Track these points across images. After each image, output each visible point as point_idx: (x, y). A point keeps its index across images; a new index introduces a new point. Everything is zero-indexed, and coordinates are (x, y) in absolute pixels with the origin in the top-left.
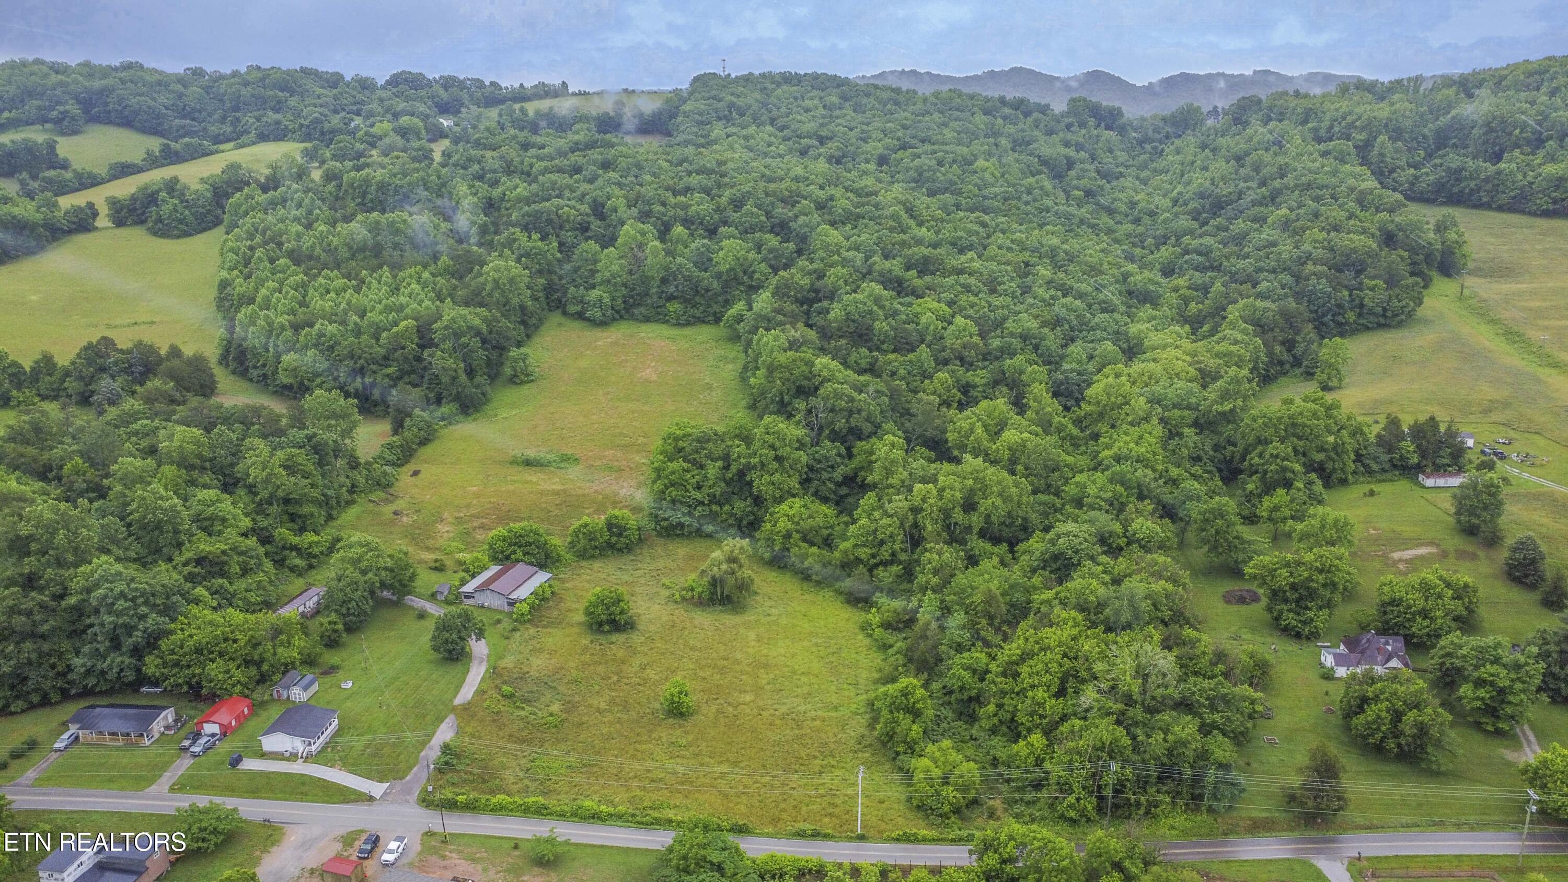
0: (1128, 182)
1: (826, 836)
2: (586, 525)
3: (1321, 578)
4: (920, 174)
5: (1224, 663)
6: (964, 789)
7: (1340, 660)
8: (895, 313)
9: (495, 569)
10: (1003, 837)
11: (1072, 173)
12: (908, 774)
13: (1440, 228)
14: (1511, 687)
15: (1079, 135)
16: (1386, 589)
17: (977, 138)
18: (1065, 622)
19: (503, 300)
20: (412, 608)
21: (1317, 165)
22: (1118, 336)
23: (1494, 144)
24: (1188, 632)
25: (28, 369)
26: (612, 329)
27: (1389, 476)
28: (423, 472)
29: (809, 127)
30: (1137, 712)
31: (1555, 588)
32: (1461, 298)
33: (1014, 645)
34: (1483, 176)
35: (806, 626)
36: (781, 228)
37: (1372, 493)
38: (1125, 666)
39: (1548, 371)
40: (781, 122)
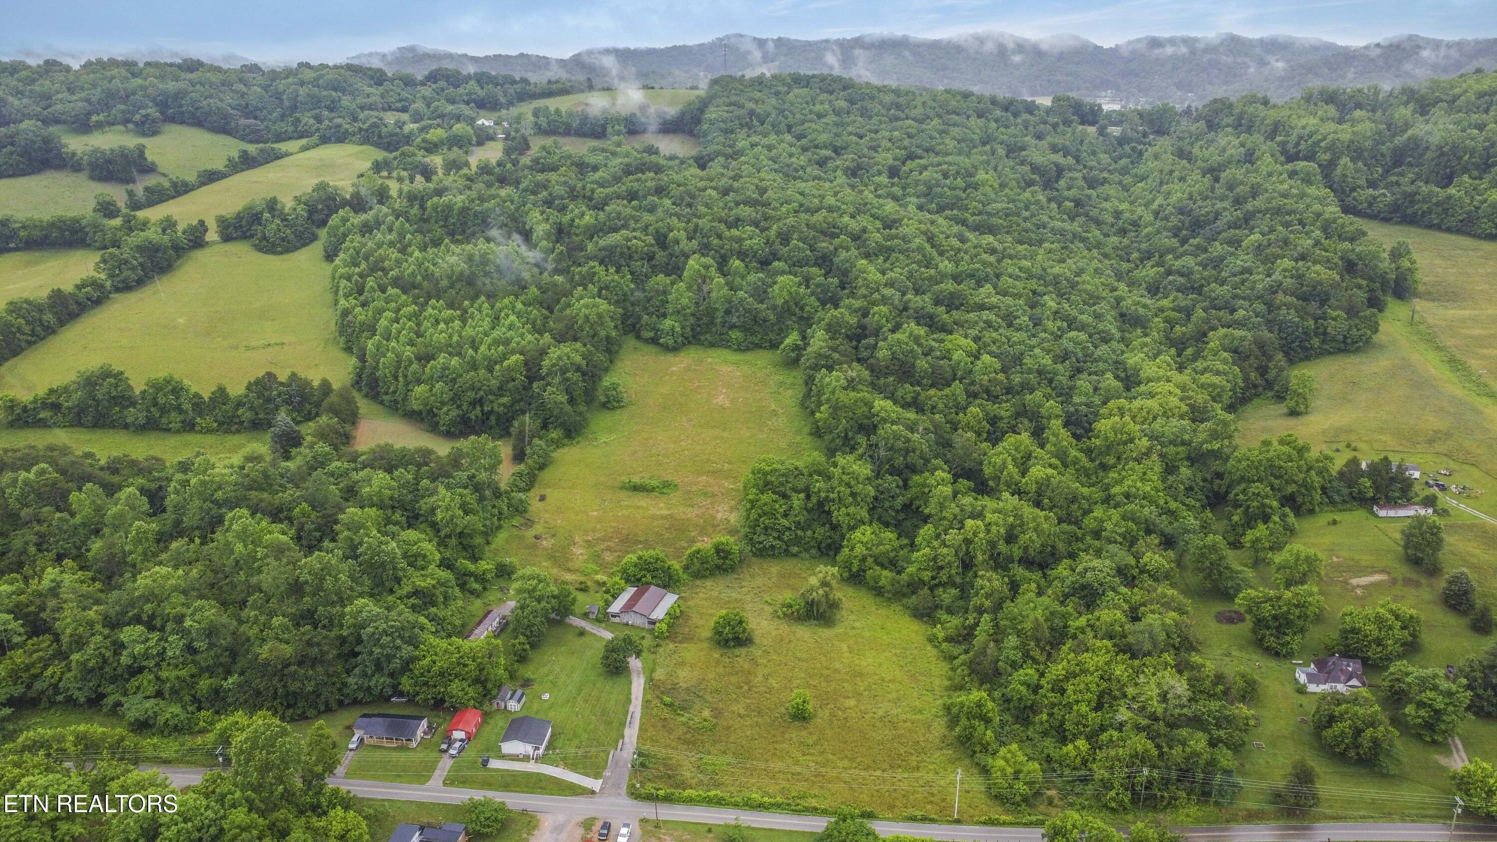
0: (1111, 190)
1: (932, 821)
2: (698, 552)
3: (1297, 612)
4: (930, 188)
5: (1223, 684)
6: (1030, 784)
7: (1311, 678)
8: (932, 349)
9: (631, 591)
10: (1069, 827)
11: (1062, 183)
12: (985, 771)
13: (1396, 254)
14: (1445, 709)
15: (1065, 139)
16: (1348, 619)
17: (975, 147)
18: (1100, 649)
19: (592, 332)
20: (571, 626)
21: (1286, 186)
22: (1118, 366)
23: (1446, 167)
24: (1196, 658)
25: (207, 399)
26: (683, 354)
27: (1348, 506)
28: (548, 496)
29: (824, 138)
30: (1161, 727)
31: (1483, 616)
32: (1412, 323)
33: (1060, 667)
34: (1434, 200)
35: (884, 637)
36: (824, 261)
37: (1335, 522)
38: (1152, 691)
39: (1485, 400)
40: (798, 130)
